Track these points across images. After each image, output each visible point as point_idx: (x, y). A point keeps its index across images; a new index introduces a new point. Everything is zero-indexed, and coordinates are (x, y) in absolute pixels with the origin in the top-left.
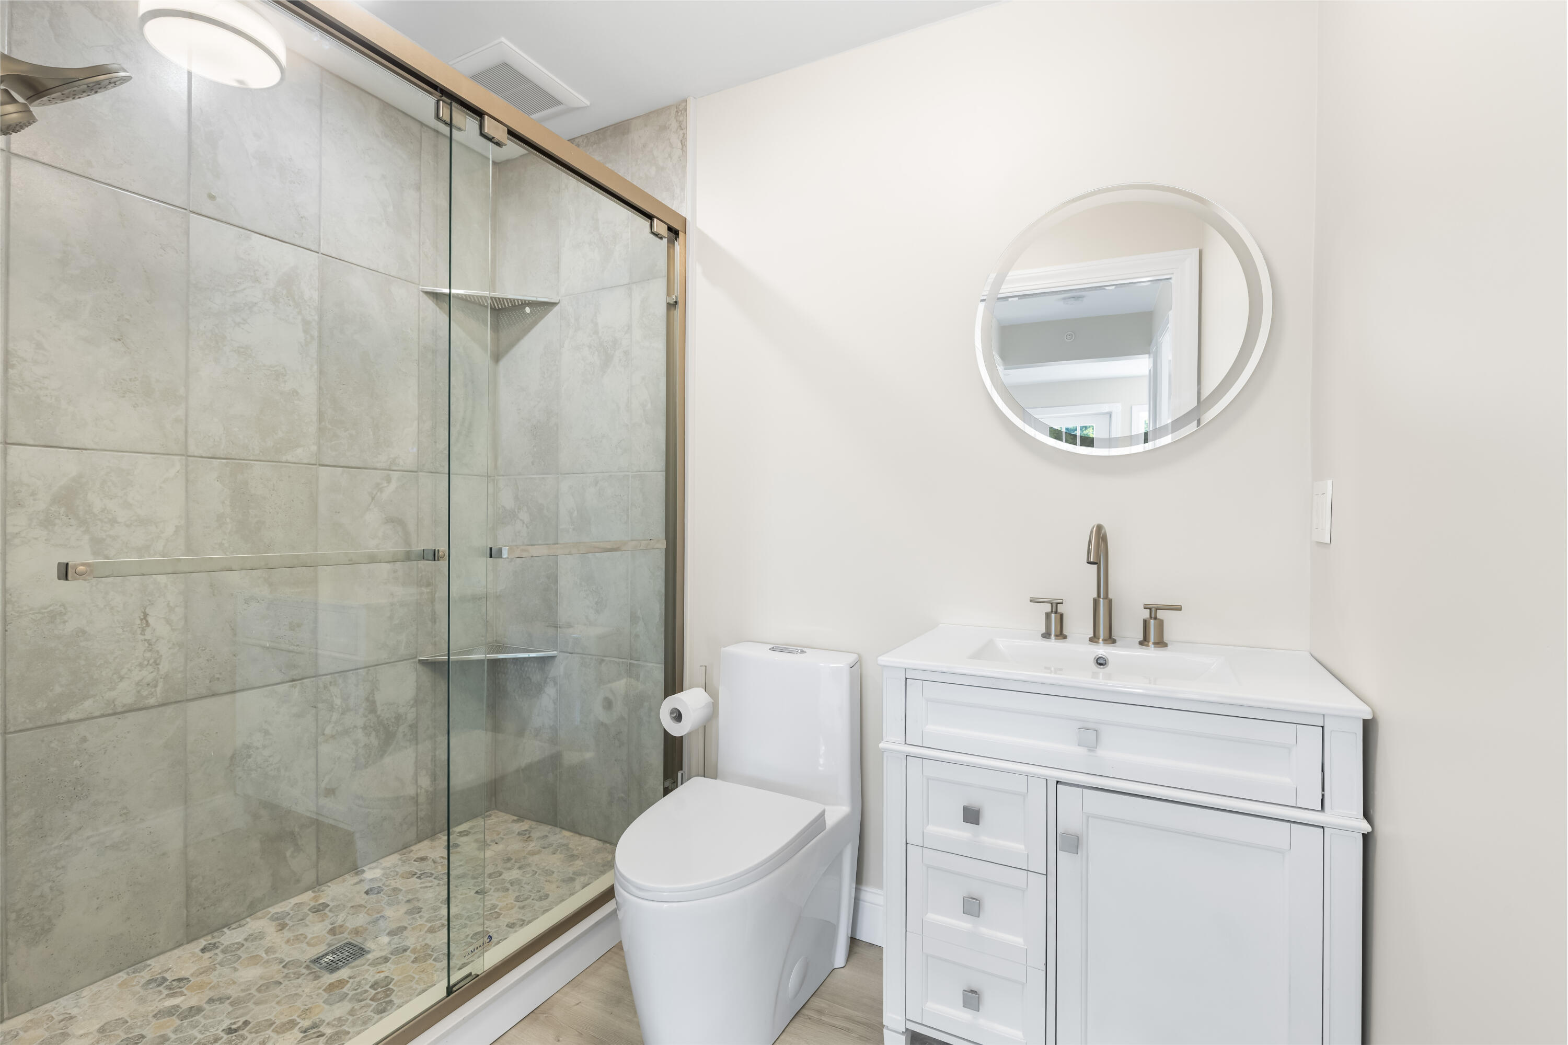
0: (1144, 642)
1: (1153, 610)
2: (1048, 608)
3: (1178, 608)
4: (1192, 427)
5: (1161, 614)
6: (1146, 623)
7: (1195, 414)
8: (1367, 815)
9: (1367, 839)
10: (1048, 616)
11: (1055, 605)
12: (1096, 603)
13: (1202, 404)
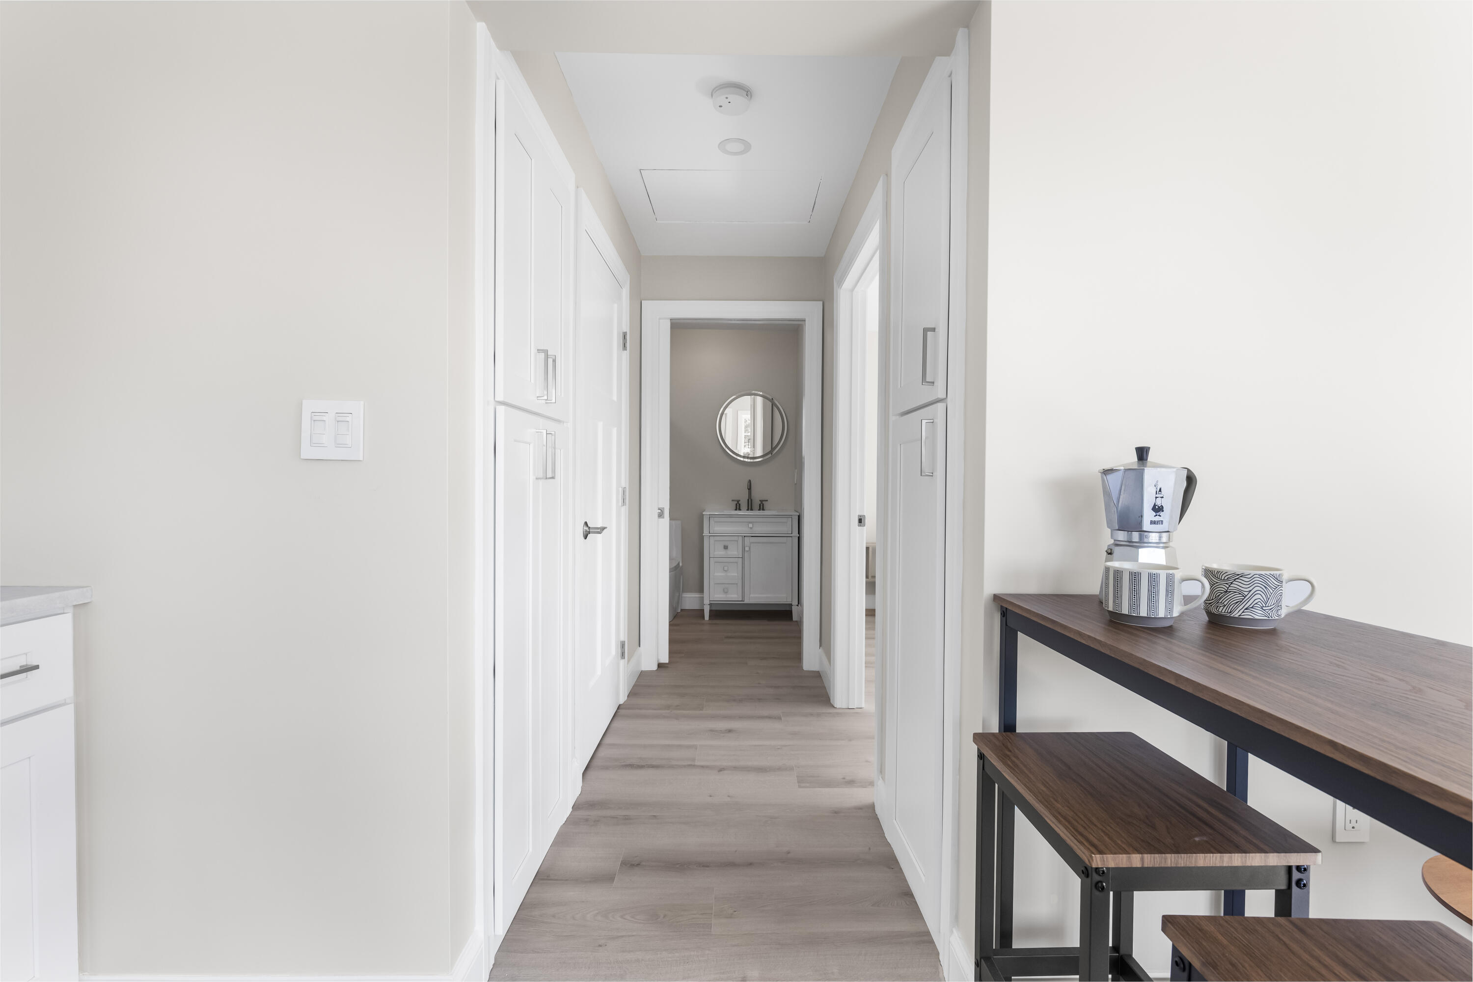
0: (759, 510)
1: (761, 501)
2: (736, 502)
3: (767, 501)
4: (770, 455)
5: (764, 502)
6: (760, 505)
7: (771, 452)
8: (799, 533)
9: (799, 538)
10: (736, 504)
11: (738, 501)
12: (748, 500)
13: (773, 449)
